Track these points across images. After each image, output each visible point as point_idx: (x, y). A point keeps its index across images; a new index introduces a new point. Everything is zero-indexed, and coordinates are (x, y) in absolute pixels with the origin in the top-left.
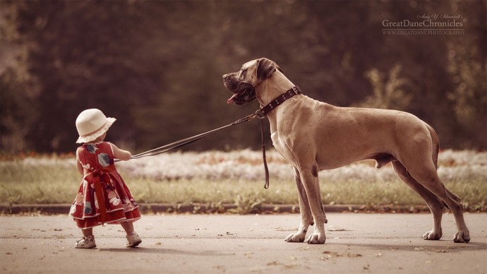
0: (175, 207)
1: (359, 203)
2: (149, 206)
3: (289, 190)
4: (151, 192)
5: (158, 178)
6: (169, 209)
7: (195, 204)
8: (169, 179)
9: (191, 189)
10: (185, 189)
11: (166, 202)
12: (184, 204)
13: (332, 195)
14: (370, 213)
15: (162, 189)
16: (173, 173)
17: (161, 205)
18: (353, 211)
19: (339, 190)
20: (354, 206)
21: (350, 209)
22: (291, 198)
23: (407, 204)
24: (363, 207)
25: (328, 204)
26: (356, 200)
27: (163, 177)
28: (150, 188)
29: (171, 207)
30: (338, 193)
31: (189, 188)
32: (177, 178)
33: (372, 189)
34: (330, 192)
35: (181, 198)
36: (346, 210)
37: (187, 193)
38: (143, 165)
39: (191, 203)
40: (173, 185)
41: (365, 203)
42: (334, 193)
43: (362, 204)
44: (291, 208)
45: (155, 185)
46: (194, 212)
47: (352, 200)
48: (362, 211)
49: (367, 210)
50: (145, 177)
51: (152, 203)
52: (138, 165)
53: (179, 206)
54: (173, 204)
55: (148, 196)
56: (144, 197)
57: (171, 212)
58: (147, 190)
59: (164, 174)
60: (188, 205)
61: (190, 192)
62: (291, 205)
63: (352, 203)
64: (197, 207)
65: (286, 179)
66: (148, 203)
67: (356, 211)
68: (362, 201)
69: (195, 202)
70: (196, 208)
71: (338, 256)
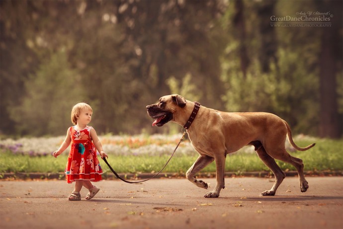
0: (46, 175)
1: (172, 171)
2: (28, 174)
3: (122, 163)
4: (29, 164)
5: (32, 155)
6: (42, 177)
7: (60, 173)
8: (39, 156)
9: (57, 162)
10: (53, 163)
11: (40, 172)
12: (53, 173)
13: (153, 166)
14: (180, 178)
15: (37, 162)
16: (42, 151)
17: (36, 174)
18: (168, 177)
19: (158, 163)
20: (169, 173)
21: (166, 175)
22: (124, 169)
23: (206, 172)
24: (175, 174)
25: (150, 172)
26: (170, 169)
27: (35, 154)
28: (29, 162)
29: (44, 175)
30: (157, 165)
31: (55, 162)
32: (45, 155)
33: (181, 162)
34: (152, 164)
35: (50, 169)
36: (163, 176)
37: (54, 165)
38: (21, 146)
39: (57, 172)
40: (43, 159)
41: (176, 172)
42: (154, 165)
43: (174, 172)
44: (124, 176)
45: (31, 160)
46: (60, 178)
47: (167, 169)
48: (174, 177)
49: (178, 176)
50: (23, 154)
51: (30, 172)
52: (17, 146)
53: (49, 174)
54: (45, 173)
55: (27, 167)
56: (25, 168)
57: (43, 179)
58: (27, 163)
59: (36, 152)
60: (55, 174)
61: (56, 165)
62: (124, 174)
63: (167, 172)
64: (62, 175)
65: (119, 155)
66: (27, 172)
67: (170, 177)
68: (173, 170)
69: (60, 171)
70: (60, 176)
71: (165, 210)
